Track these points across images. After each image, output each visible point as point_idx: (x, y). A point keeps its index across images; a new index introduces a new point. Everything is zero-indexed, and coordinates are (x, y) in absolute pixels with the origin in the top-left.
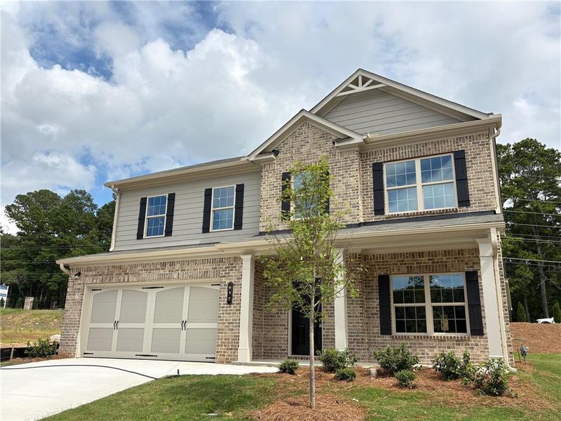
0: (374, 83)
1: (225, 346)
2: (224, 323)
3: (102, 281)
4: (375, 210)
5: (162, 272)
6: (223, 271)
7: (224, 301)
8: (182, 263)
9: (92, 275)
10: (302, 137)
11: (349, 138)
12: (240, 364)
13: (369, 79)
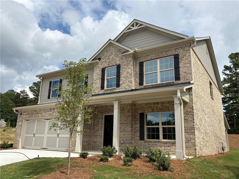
0: (141, 25)
1: (72, 145)
3: (29, 117)
4: (139, 84)
5: (50, 113)
9: (26, 114)
10: (110, 52)
11: (128, 51)
12: (76, 153)
13: (139, 23)
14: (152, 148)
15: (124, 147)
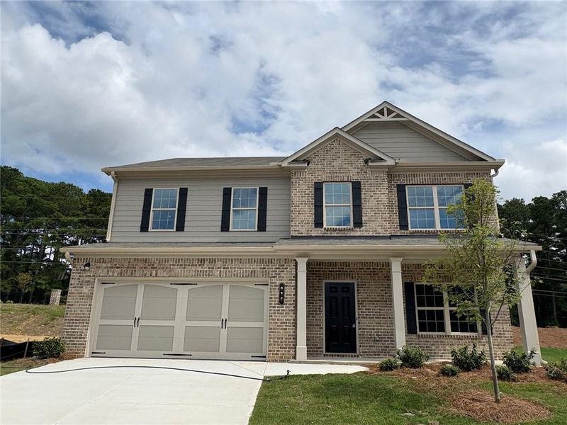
0: (398, 116)
1: (278, 345)
2: (276, 323)
3: (121, 274)
4: (400, 226)
5: (200, 268)
6: (273, 271)
7: (275, 301)
8: (225, 261)
9: (106, 268)
10: (333, 152)
11: (381, 159)
12: (300, 362)
13: (394, 112)
14: (433, 348)
15: (381, 347)
